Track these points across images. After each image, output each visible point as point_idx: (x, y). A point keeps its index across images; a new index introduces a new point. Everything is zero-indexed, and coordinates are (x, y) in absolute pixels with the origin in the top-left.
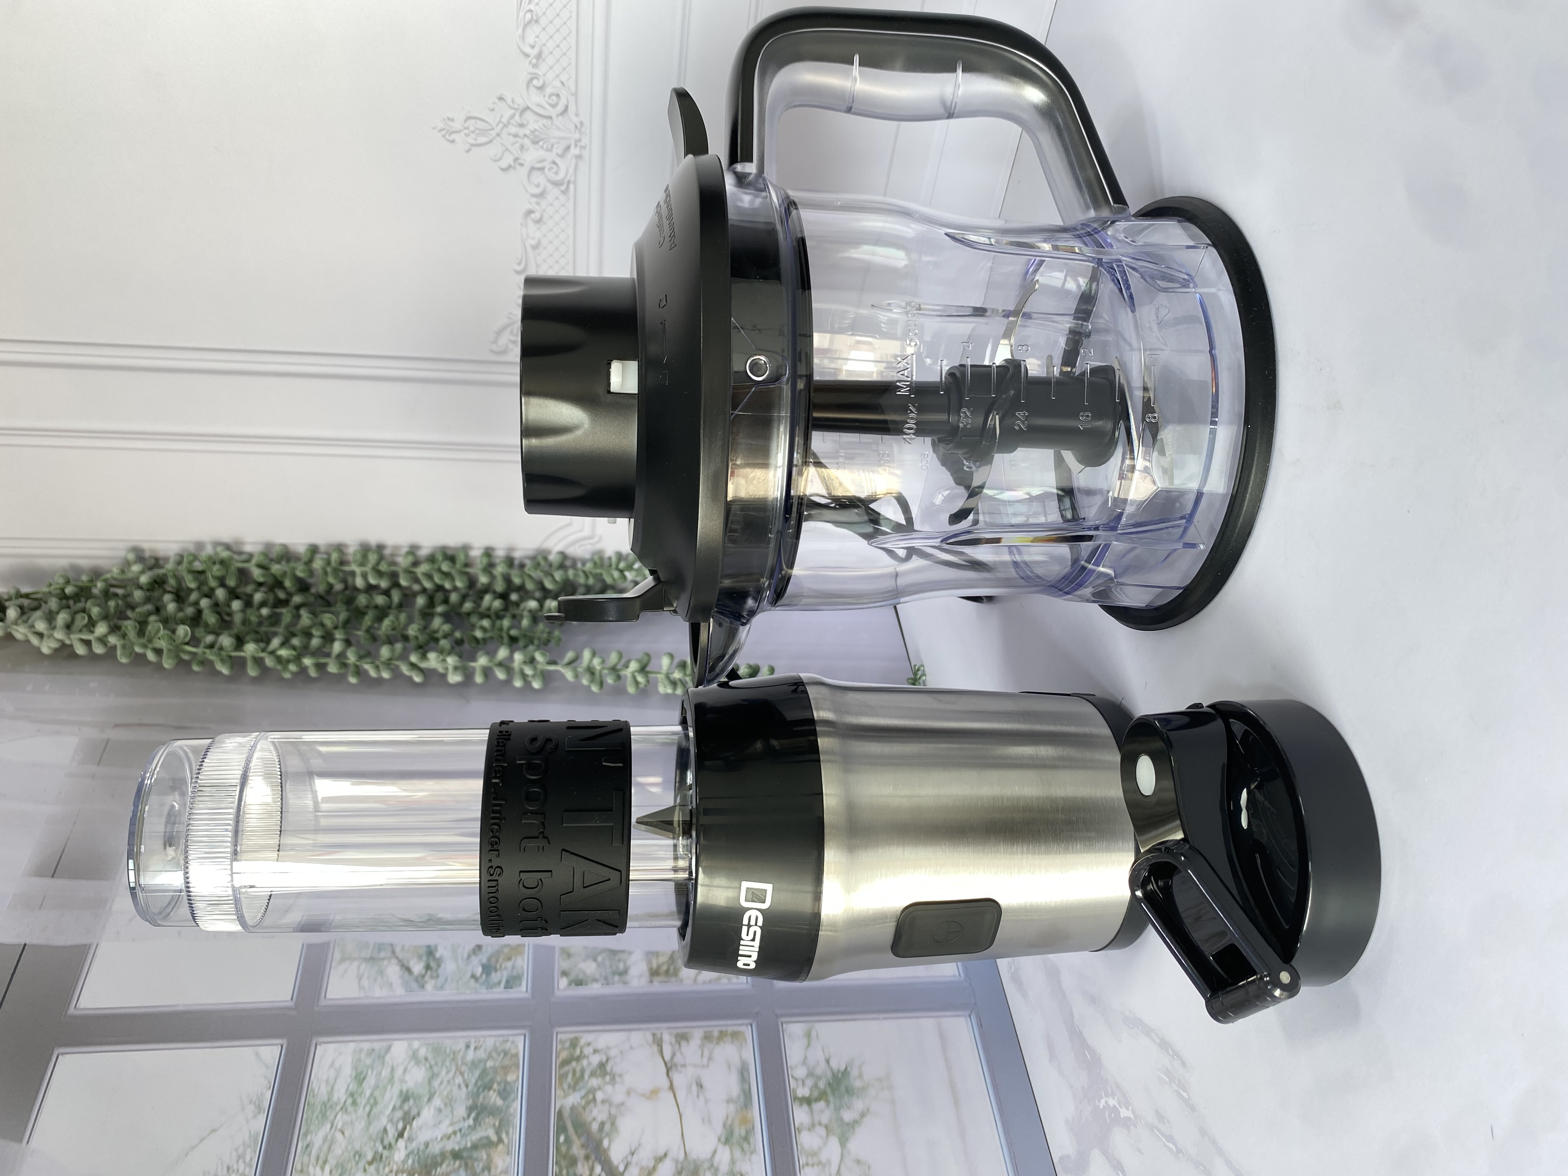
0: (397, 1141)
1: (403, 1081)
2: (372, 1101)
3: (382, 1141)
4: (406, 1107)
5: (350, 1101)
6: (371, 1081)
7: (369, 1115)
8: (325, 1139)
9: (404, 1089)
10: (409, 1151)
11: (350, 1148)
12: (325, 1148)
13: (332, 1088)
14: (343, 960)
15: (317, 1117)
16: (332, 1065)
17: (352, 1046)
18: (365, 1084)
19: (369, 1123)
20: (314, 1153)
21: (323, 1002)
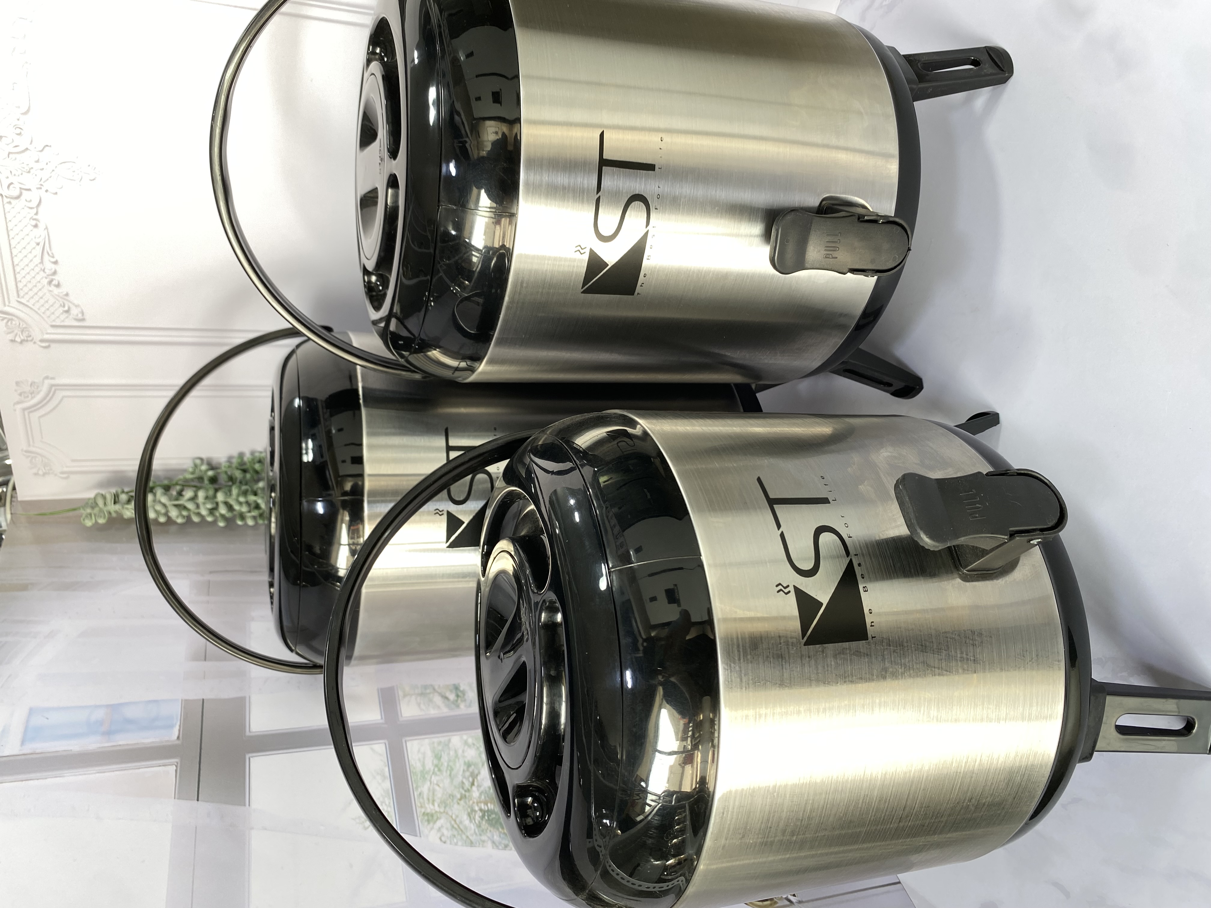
0: (471, 787)
1: (464, 757)
2: (449, 768)
3: (463, 788)
4: (471, 769)
5: (436, 769)
6: (445, 758)
7: (450, 775)
8: (429, 790)
9: (466, 761)
10: (480, 791)
11: (445, 793)
12: (431, 794)
13: (424, 763)
14: (405, 696)
15: (420, 779)
16: (419, 751)
17: (427, 741)
18: (442, 760)
19: (452, 780)
20: (425, 797)
21: (401, 719)
